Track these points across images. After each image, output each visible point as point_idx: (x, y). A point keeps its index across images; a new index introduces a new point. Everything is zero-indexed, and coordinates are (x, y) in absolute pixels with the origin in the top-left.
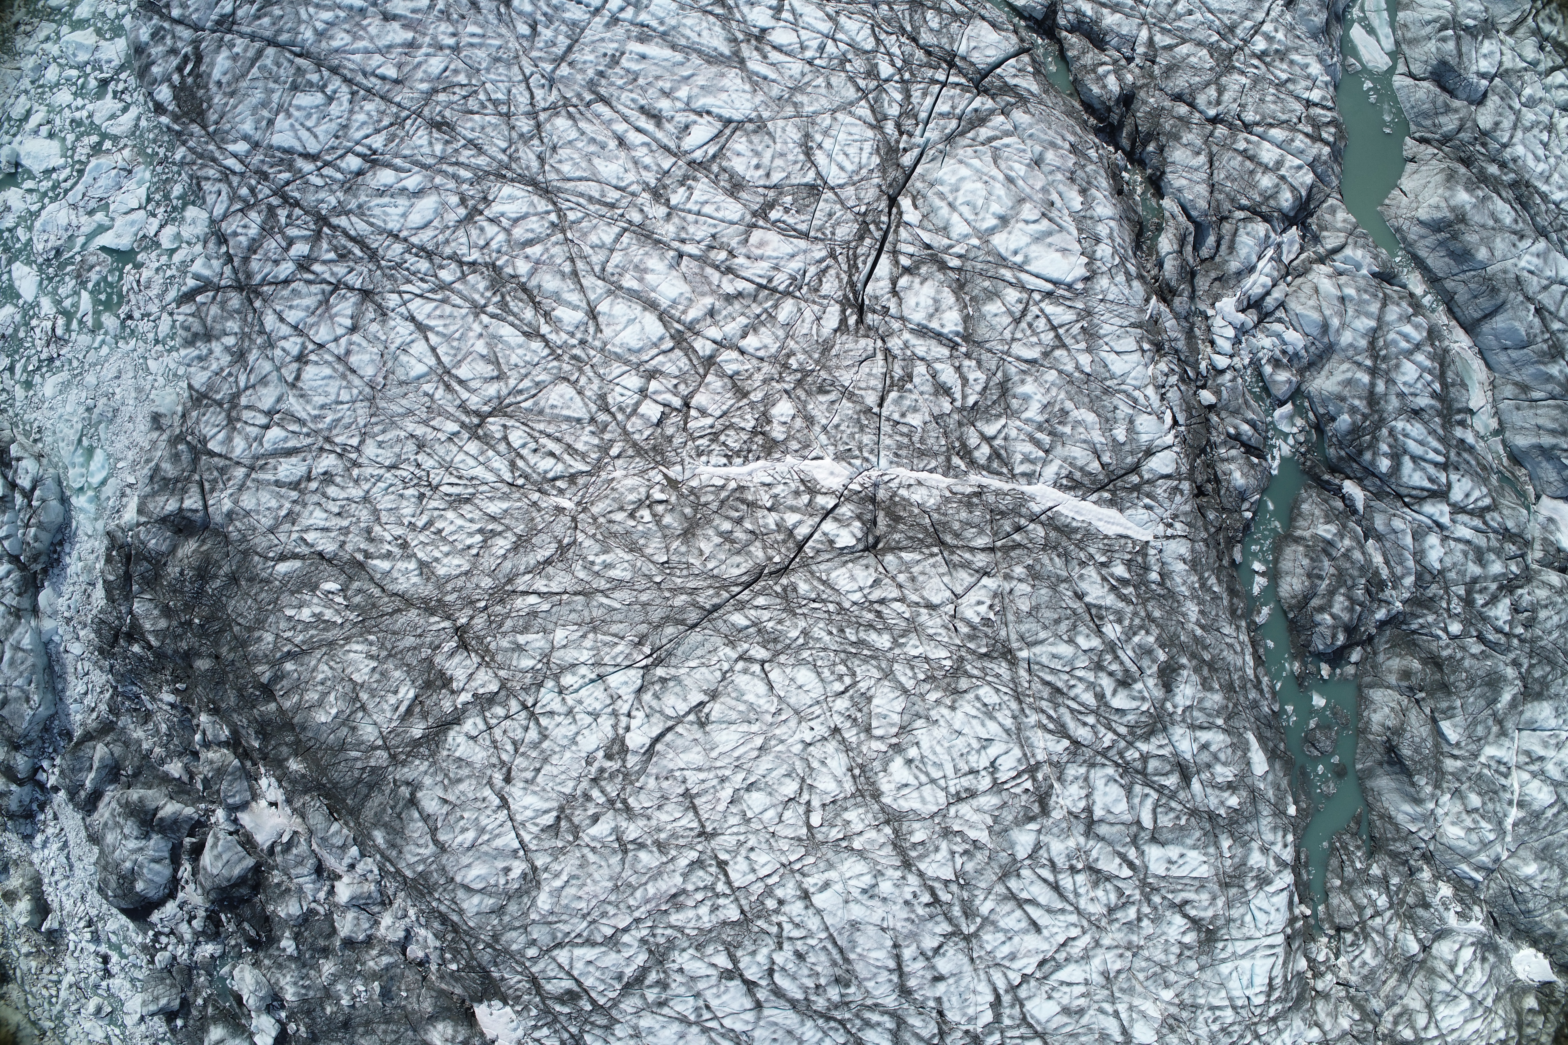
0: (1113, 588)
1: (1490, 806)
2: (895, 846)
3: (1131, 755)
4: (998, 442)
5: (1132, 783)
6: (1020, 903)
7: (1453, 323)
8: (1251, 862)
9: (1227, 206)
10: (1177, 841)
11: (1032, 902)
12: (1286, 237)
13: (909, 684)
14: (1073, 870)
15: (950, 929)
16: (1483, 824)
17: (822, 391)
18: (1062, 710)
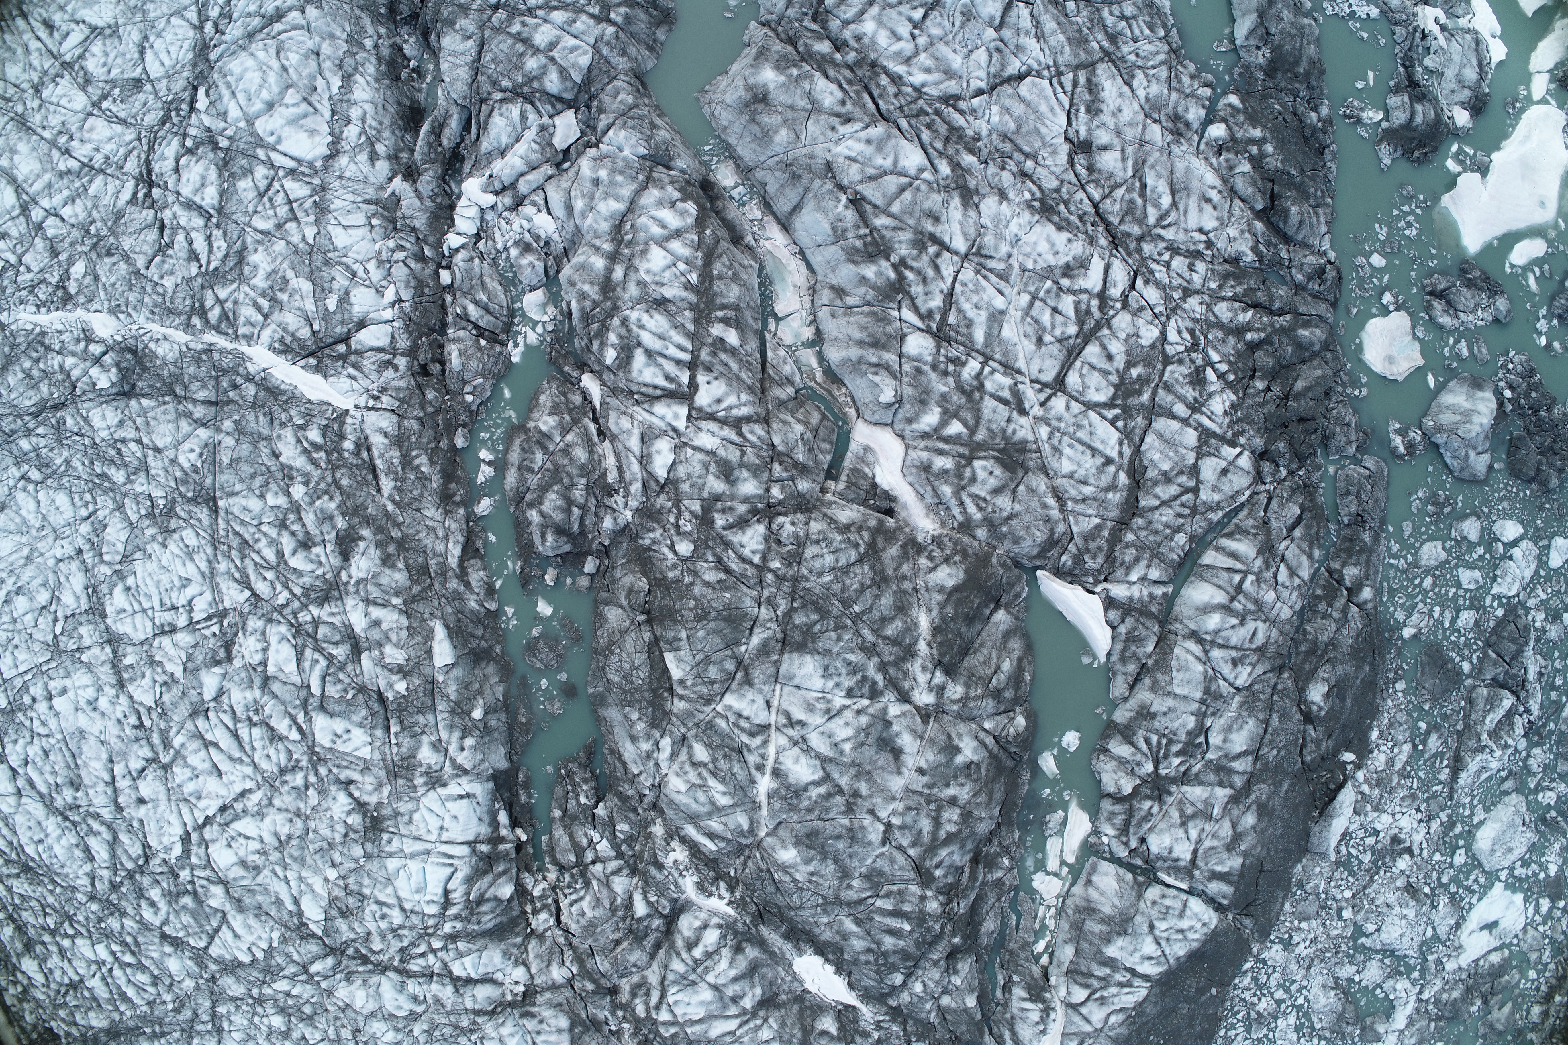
0: (305, 451)
1: (723, 764)
2: (114, 666)
3: (304, 617)
4: (228, 305)
5: (304, 646)
6: (207, 744)
7: (769, 218)
8: (420, 756)
9: (486, 87)
10: (344, 715)
11: (216, 745)
12: (557, 120)
13: (134, 518)
14: (252, 724)
15: (150, 755)
16: (712, 782)
17: (109, 254)
18: (247, 561)
